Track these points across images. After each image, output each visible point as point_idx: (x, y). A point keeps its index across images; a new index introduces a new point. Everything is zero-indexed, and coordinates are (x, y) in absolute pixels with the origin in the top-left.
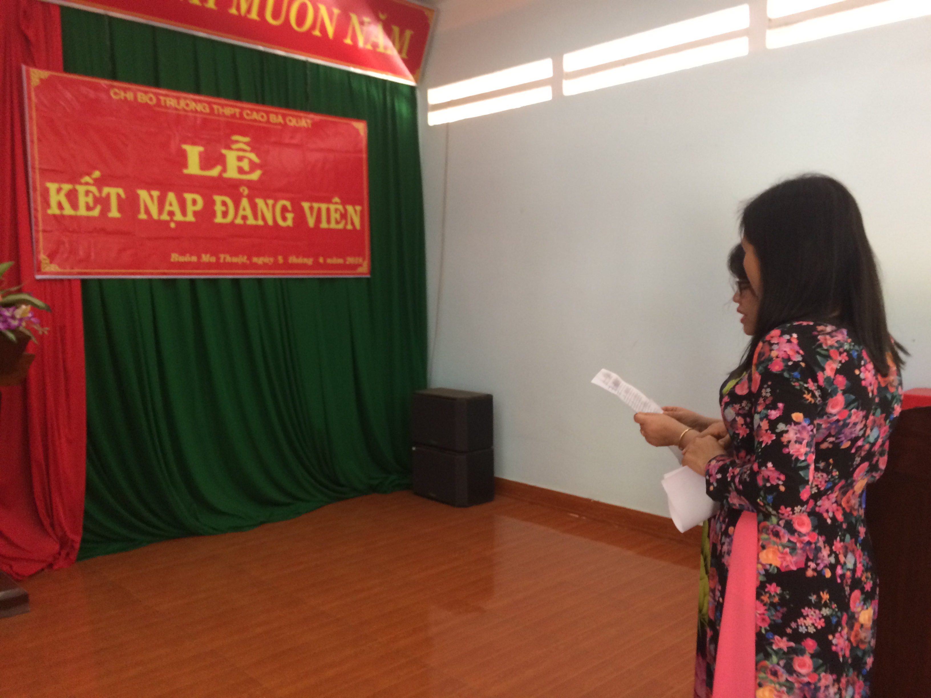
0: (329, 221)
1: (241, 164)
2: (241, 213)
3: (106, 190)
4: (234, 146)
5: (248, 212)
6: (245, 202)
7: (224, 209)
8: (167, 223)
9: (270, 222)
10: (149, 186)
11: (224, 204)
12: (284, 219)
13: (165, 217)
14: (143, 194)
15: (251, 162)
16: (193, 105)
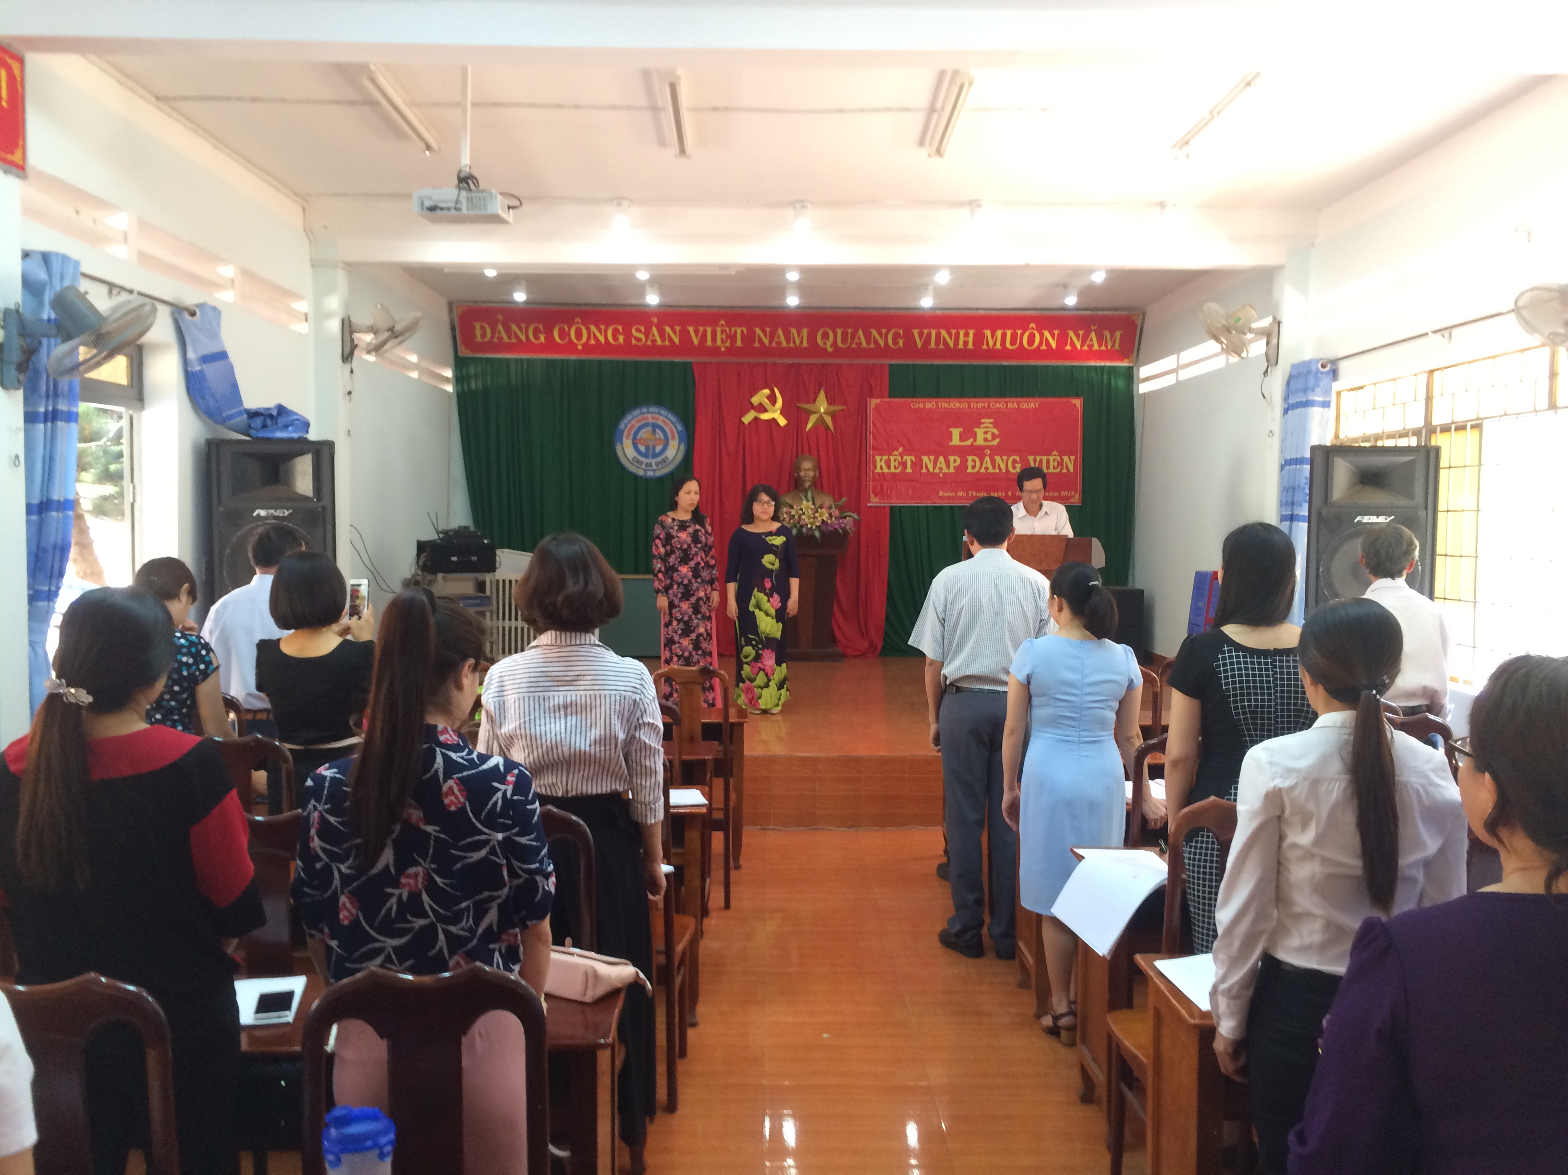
0: (1048, 468)
1: (986, 436)
2: (984, 465)
3: (905, 458)
4: (982, 426)
5: (989, 465)
6: (987, 459)
7: (973, 464)
8: (939, 474)
9: (1004, 471)
10: (928, 454)
11: (974, 461)
12: (1014, 468)
13: (937, 470)
14: (925, 459)
15: (993, 434)
16: (957, 405)
